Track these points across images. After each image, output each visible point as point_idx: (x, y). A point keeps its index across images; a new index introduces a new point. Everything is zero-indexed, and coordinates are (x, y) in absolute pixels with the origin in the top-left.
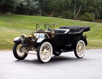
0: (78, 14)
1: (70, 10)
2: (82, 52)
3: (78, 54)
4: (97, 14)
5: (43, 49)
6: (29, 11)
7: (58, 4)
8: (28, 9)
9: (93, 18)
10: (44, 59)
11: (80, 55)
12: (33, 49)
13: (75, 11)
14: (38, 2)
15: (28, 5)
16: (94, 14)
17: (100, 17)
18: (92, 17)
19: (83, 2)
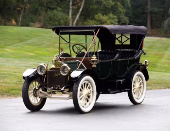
0: (77, 17)
1: (59, 8)
2: (141, 94)
3: (135, 96)
4: (122, 16)
5: (82, 89)
10: (83, 107)
11: (138, 99)
12: (64, 89)
13: (71, 10)
16: (115, 16)
17: (128, 21)
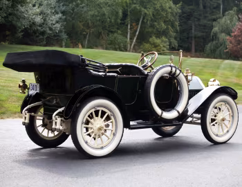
0: (134, 41)
4: (172, 40)
6: (45, 37)
7: (98, 18)
8: (43, 33)
9: (165, 49)
14: (60, 15)
15: (43, 24)
16: (167, 40)
18: (164, 47)
19: (146, 14)
